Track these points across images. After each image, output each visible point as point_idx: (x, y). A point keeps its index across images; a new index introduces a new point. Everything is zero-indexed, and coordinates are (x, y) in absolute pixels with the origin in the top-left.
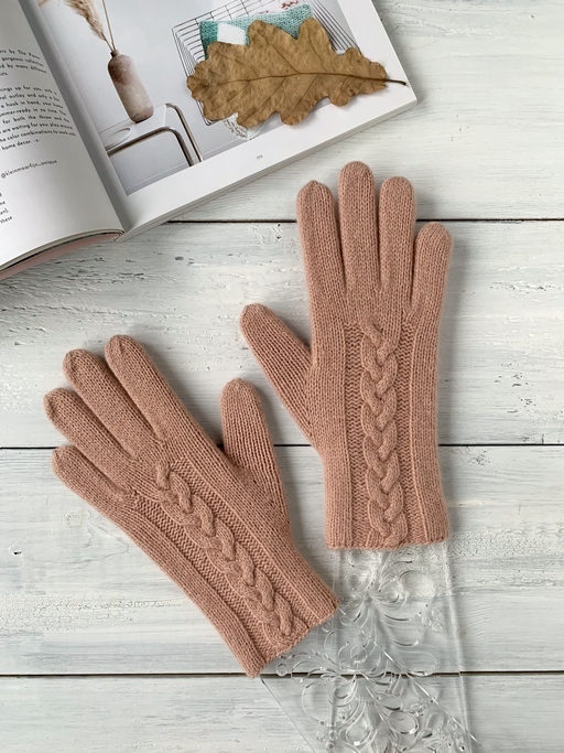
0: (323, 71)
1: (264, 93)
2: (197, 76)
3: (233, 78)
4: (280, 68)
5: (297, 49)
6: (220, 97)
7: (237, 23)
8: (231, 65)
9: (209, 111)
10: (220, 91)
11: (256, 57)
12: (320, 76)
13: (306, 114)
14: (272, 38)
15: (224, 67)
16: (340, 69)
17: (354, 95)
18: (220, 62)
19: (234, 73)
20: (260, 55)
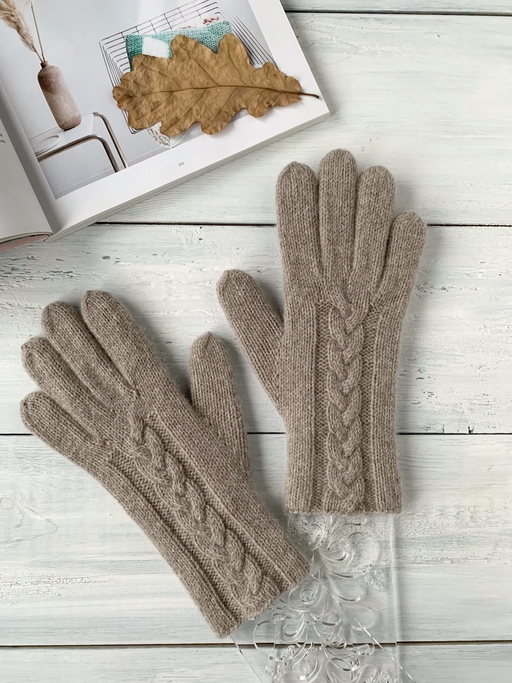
0: (241, 84)
1: (186, 104)
2: (122, 86)
3: (157, 89)
4: (202, 81)
5: (217, 63)
6: (144, 108)
7: (161, 37)
8: (155, 76)
9: (133, 119)
10: (145, 102)
11: (178, 70)
12: (239, 89)
13: (225, 124)
14: (194, 52)
15: (148, 78)
16: (258, 82)
17: (270, 106)
18: (145, 73)
19: (157, 85)
20: (183, 68)
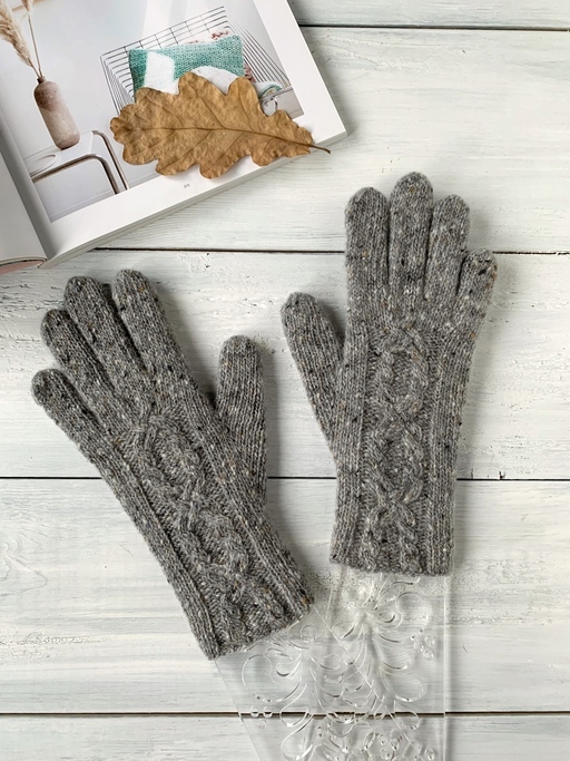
0: (249, 129)
1: (187, 144)
2: (121, 118)
3: (158, 125)
4: (207, 121)
5: (225, 105)
6: (143, 142)
7: (166, 52)
8: (158, 112)
9: (129, 153)
10: (143, 136)
11: (184, 108)
12: (245, 134)
13: (226, 170)
14: (202, 91)
15: (150, 113)
16: (266, 130)
17: (277, 157)
18: (148, 108)
19: (159, 121)
20: (188, 106)
